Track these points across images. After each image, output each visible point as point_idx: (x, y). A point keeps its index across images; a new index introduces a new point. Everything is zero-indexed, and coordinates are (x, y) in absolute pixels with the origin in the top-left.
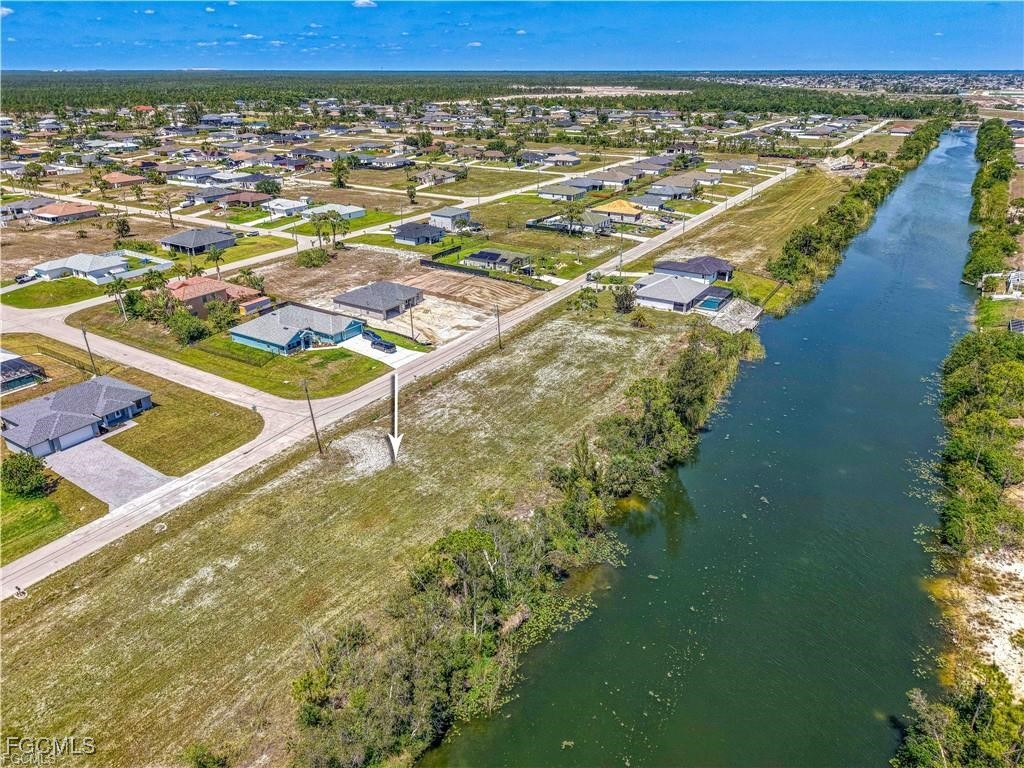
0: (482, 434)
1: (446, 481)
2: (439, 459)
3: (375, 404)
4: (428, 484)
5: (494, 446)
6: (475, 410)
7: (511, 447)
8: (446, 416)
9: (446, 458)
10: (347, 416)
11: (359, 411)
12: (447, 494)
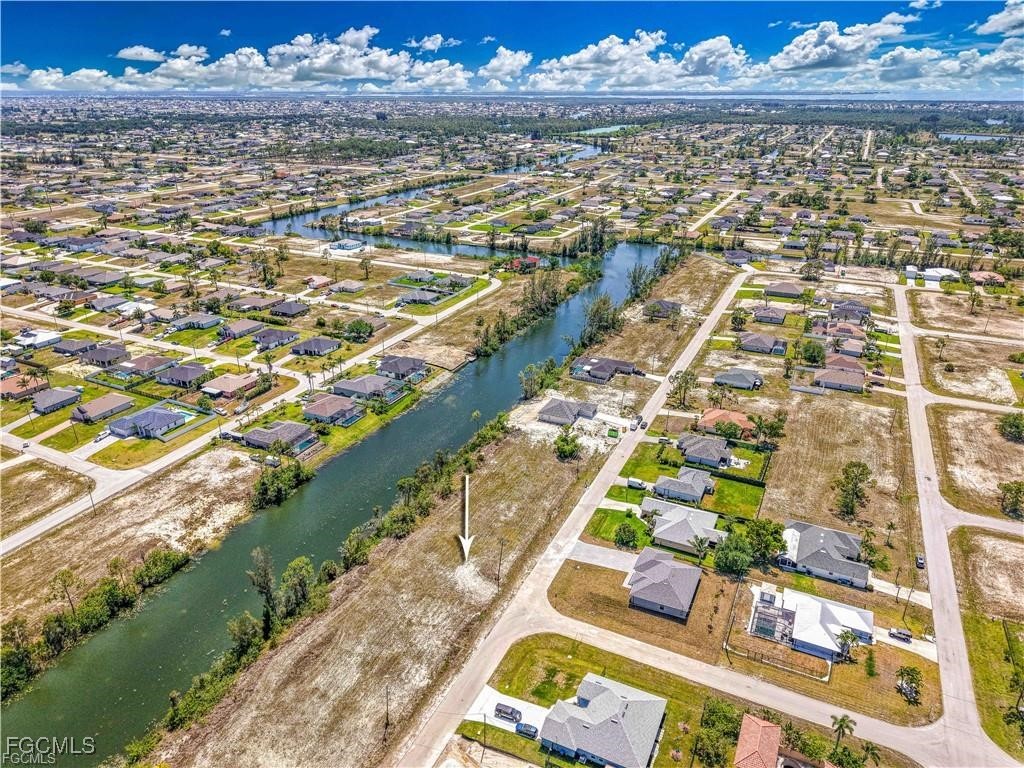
0: (405, 597)
1: (423, 562)
2: (429, 575)
3: (486, 633)
4: (433, 558)
5: (397, 587)
6: (410, 623)
7: (387, 588)
8: (430, 614)
9: (425, 577)
10: (500, 616)
11: (495, 623)
12: (422, 553)
